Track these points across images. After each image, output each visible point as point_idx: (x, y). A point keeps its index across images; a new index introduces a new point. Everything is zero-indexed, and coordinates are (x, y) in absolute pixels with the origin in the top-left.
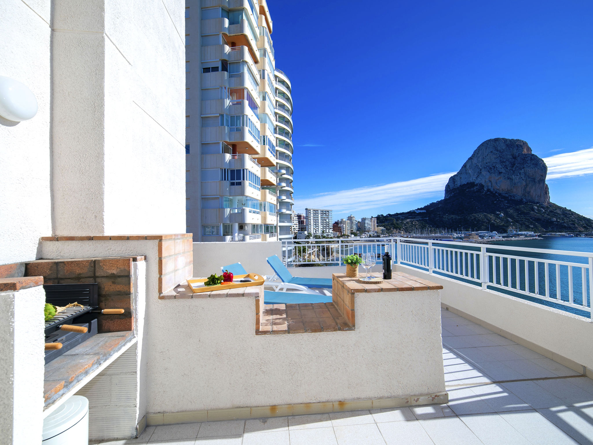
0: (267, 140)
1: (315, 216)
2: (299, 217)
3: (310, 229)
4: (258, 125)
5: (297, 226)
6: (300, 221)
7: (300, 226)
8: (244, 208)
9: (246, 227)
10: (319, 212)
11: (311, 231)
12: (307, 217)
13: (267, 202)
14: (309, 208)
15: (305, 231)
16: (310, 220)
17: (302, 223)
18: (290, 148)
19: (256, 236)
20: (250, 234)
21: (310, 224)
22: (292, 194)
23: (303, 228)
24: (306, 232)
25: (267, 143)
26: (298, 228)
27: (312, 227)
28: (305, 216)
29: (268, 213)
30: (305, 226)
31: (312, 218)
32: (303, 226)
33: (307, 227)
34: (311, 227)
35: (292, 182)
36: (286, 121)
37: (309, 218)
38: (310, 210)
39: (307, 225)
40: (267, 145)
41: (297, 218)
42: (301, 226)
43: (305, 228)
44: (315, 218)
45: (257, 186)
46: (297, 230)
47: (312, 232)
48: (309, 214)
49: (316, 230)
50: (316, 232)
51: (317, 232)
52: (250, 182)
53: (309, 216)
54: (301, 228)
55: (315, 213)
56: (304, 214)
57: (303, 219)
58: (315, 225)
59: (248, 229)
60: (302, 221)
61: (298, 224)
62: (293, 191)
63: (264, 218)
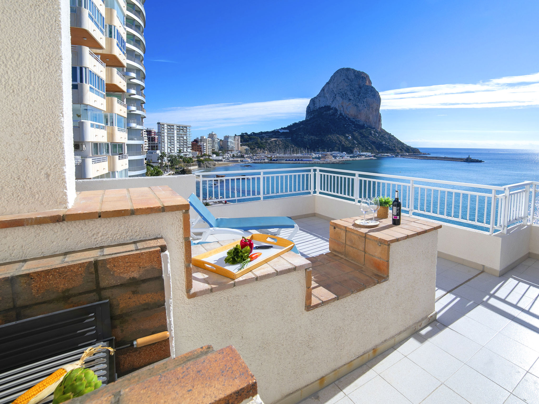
0: (115, 32)
1: (169, 132)
2: (149, 132)
3: (164, 148)
4: (102, 9)
5: (146, 144)
6: (150, 137)
7: (150, 144)
8: (82, 121)
9: (84, 146)
10: (175, 127)
11: (164, 150)
12: (160, 133)
13: (115, 114)
14: (161, 122)
15: (157, 149)
16: (164, 136)
17: (152, 141)
18: (142, 46)
19: (100, 158)
20: (91, 156)
21: (164, 142)
22: (143, 105)
23: (154, 146)
24: (158, 152)
25: (115, 36)
26: (147, 147)
27: (166, 145)
28: (157, 131)
29: (116, 128)
30: (157, 144)
31: (166, 134)
32: (154, 144)
33: (159, 145)
34: (164, 146)
35: (144, 88)
36: (137, 10)
37: (162, 135)
38: (163, 125)
39: (160, 143)
40: (115, 38)
41: (147, 134)
42: (152, 144)
43: (157, 146)
44: (170, 135)
45: (101, 92)
46: (146, 149)
47: (166, 151)
48: (163, 129)
49: (170, 148)
50: (170, 151)
51: (172, 151)
52: (92, 86)
53: (162, 132)
54: (152, 146)
55: (170, 129)
56: (155, 129)
57: (155, 135)
58: (170, 142)
59: (88, 149)
60: (152, 138)
61: (147, 141)
62: (144, 100)
63: (111, 135)
